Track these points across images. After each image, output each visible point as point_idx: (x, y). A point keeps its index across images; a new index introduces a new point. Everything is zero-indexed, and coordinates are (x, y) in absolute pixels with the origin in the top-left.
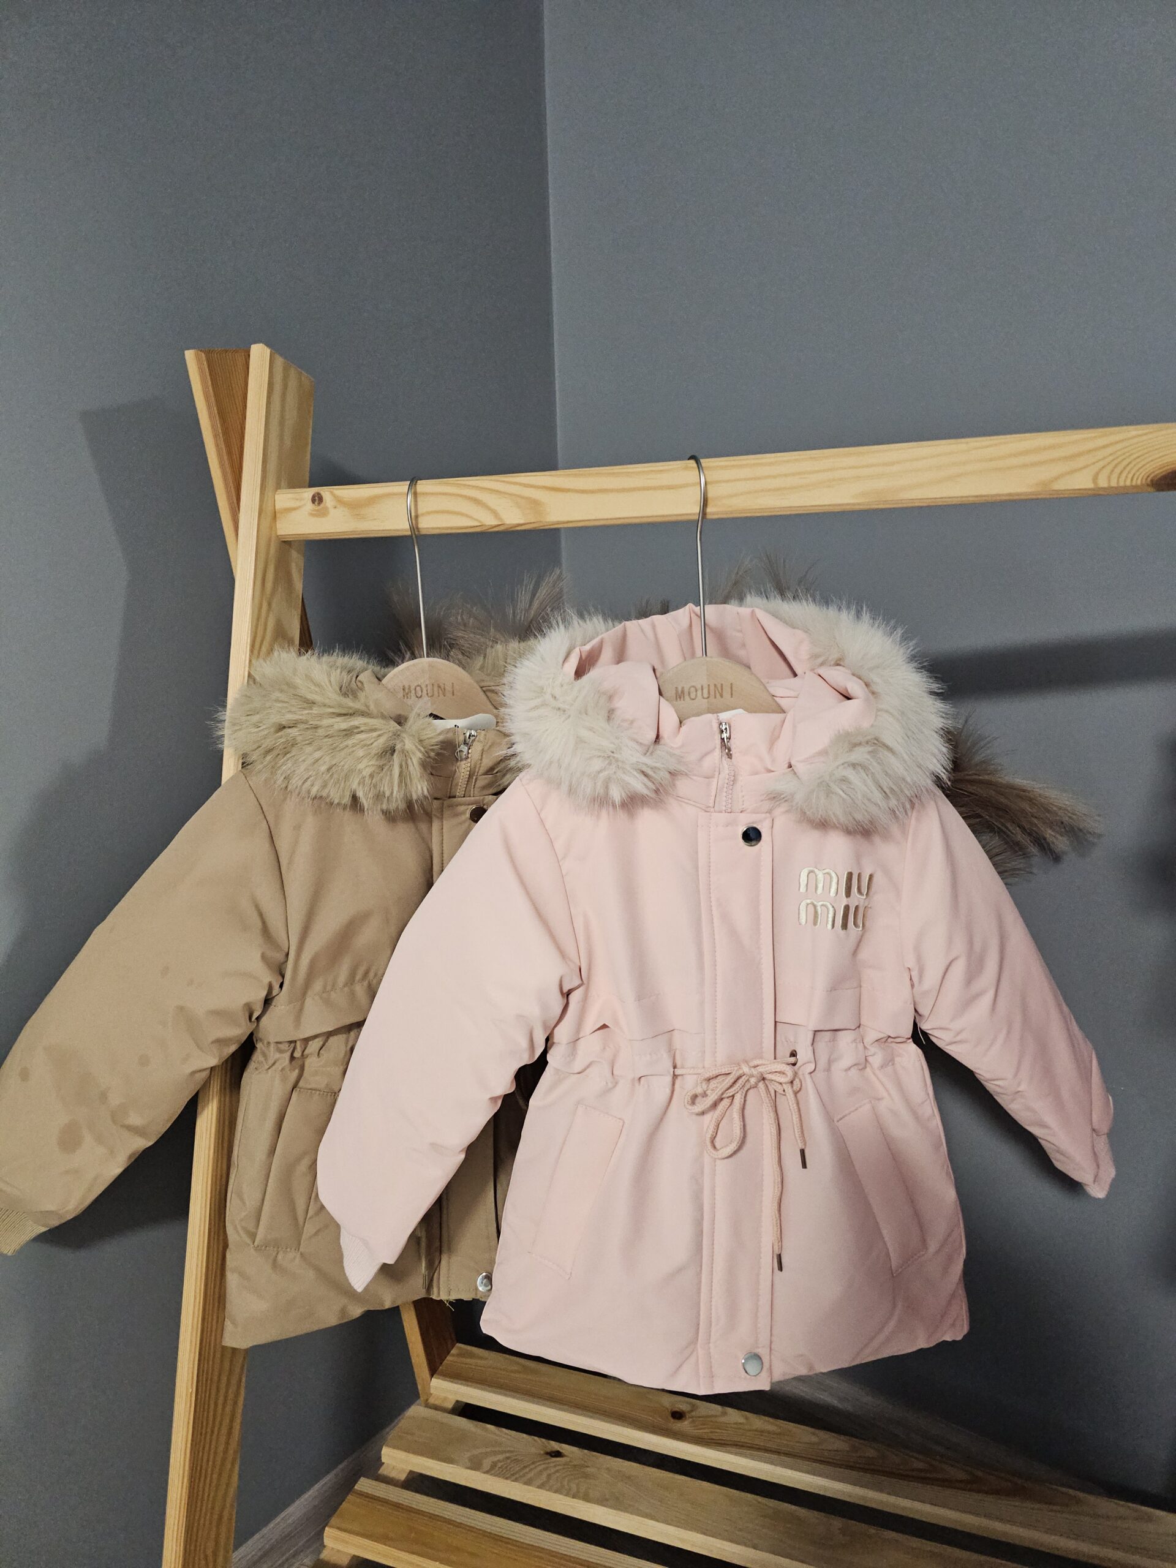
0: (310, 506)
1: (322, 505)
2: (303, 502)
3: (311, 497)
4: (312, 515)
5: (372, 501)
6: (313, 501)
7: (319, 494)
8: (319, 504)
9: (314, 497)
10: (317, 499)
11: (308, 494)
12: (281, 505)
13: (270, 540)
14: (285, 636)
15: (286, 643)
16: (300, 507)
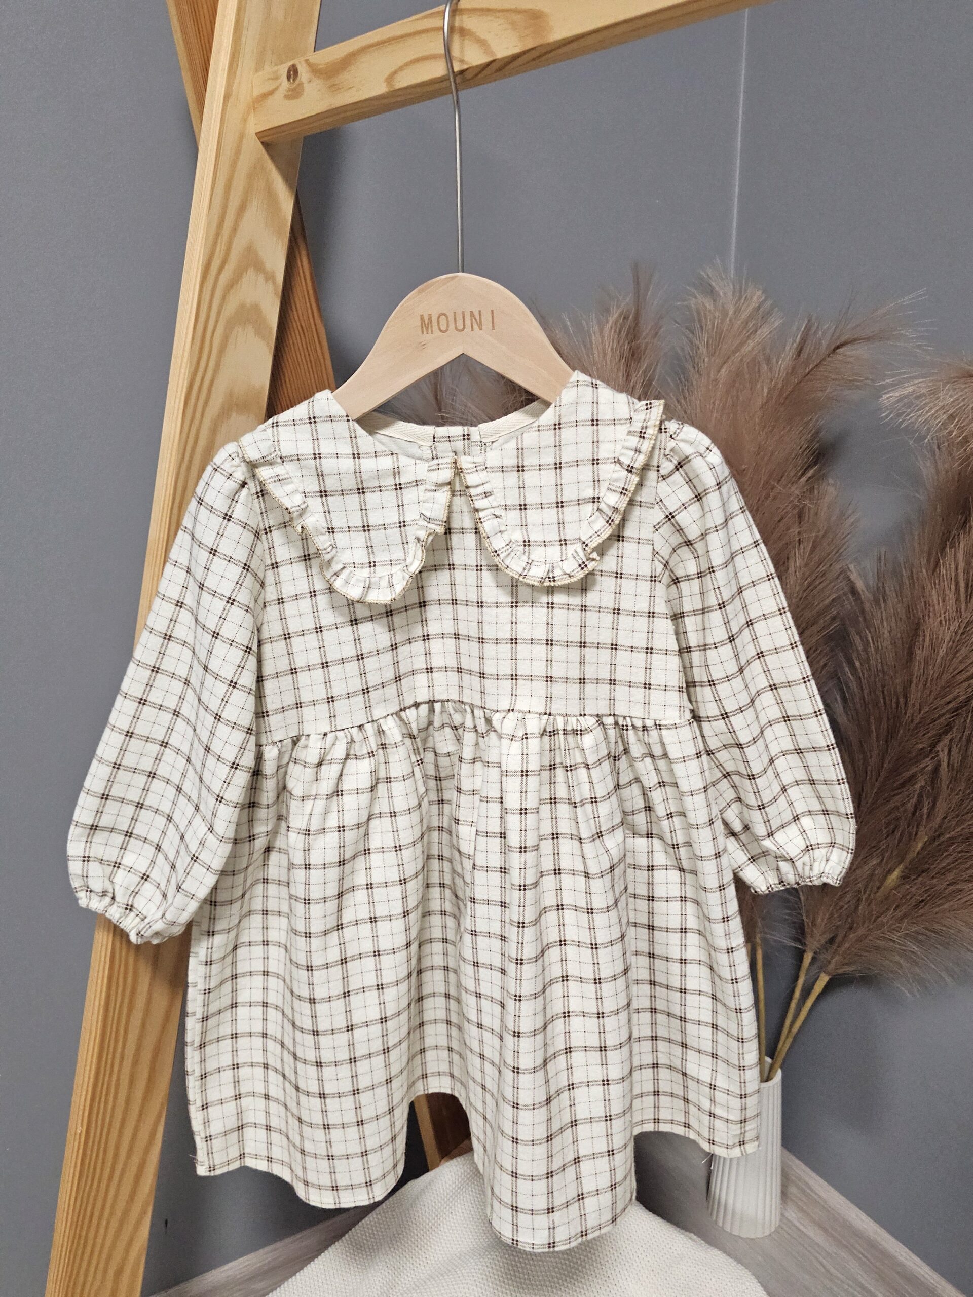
0: (285, 84)
1: (297, 82)
2: (279, 81)
3: (286, 71)
4: (289, 97)
5: (347, 62)
6: (289, 78)
7: (294, 66)
8: (294, 80)
9: (289, 72)
10: (293, 73)
11: (284, 69)
12: (257, 92)
13: (242, 136)
14: (259, 267)
15: (261, 278)
16: (276, 89)
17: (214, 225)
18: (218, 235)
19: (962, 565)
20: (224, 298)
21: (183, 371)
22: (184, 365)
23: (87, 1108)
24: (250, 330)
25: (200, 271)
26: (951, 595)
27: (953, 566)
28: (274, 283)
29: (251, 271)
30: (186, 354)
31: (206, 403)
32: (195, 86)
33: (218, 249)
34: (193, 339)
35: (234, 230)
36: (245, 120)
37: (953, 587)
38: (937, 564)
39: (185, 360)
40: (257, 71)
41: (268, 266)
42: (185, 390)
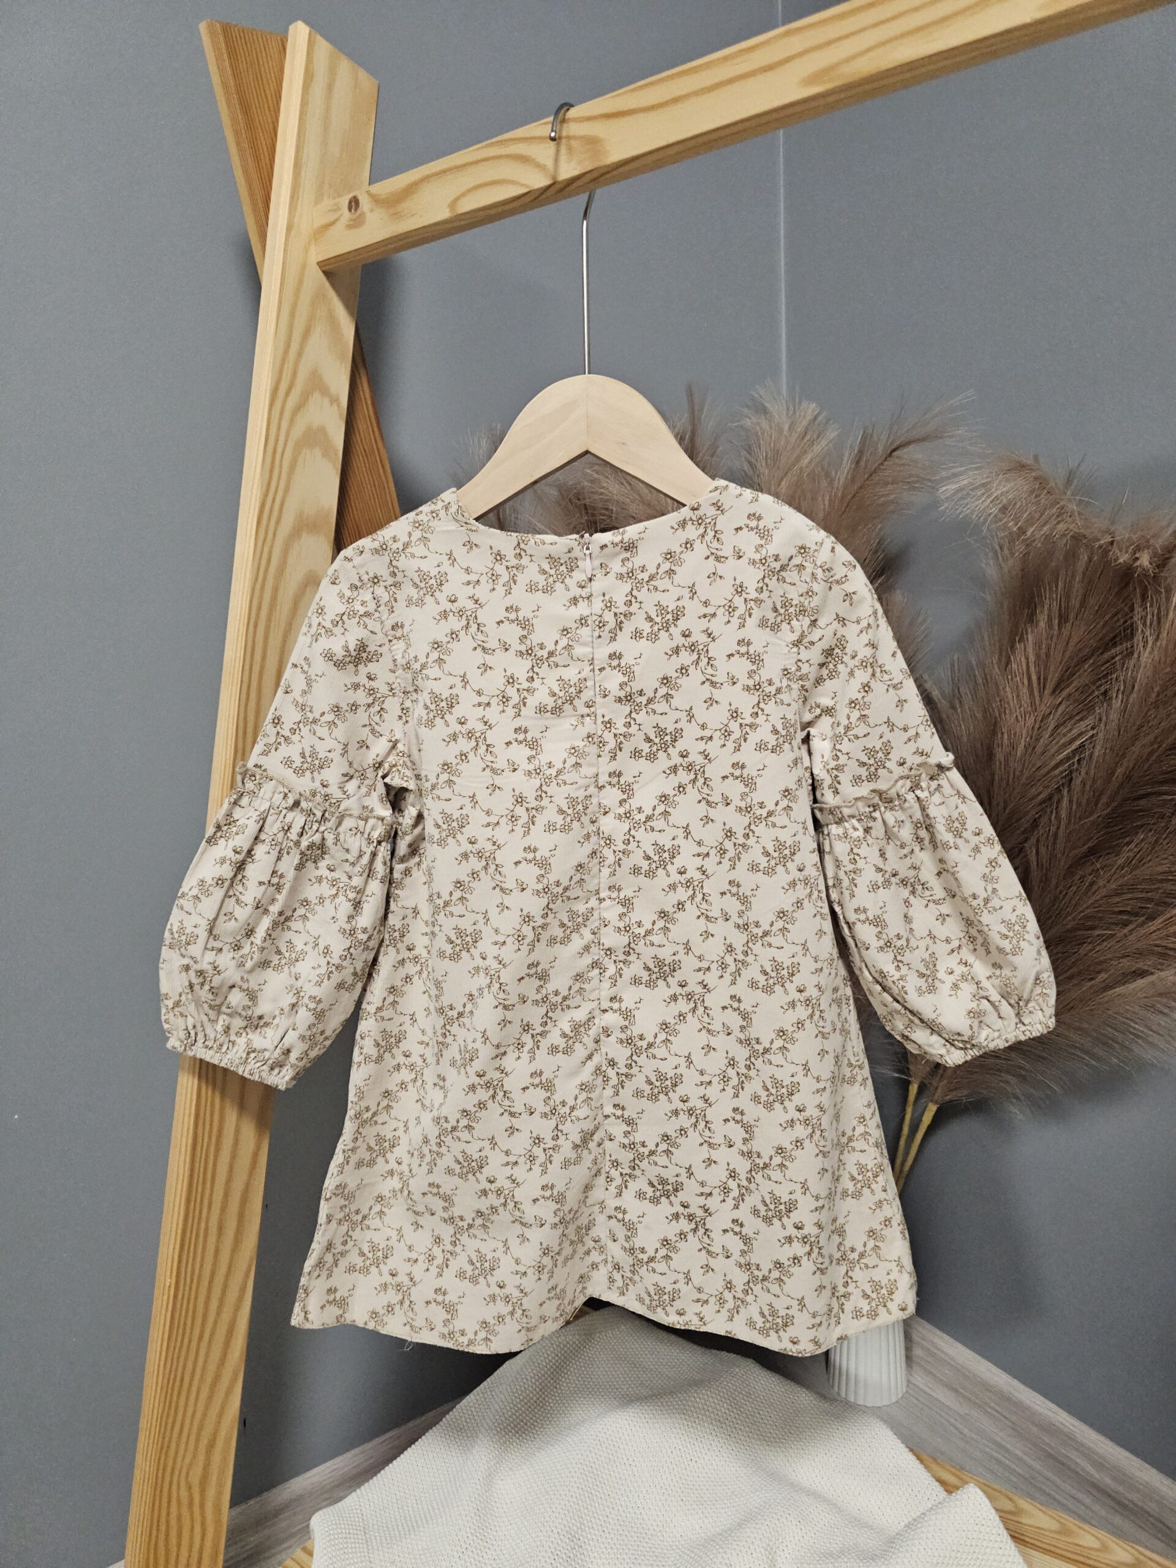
0: (346, 214)
1: (359, 212)
2: (339, 213)
3: (347, 202)
4: (350, 227)
5: (410, 190)
6: (350, 209)
7: (355, 198)
8: (356, 210)
9: (350, 203)
10: (354, 204)
11: (345, 201)
12: (319, 222)
13: (304, 266)
14: (325, 391)
15: (326, 401)
16: (337, 220)
17: (281, 351)
18: (283, 361)
19: (1032, 658)
20: (292, 422)
21: (254, 492)
22: (255, 486)
23: (176, 1258)
24: (317, 452)
25: (268, 395)
26: (1025, 690)
27: (1023, 660)
28: (339, 406)
29: (316, 395)
30: (258, 476)
31: (278, 522)
32: (257, 222)
33: (284, 374)
34: (264, 461)
35: (300, 354)
36: (306, 250)
37: (1026, 682)
38: (1008, 662)
39: (256, 481)
40: (316, 203)
41: (333, 390)
42: (257, 510)
